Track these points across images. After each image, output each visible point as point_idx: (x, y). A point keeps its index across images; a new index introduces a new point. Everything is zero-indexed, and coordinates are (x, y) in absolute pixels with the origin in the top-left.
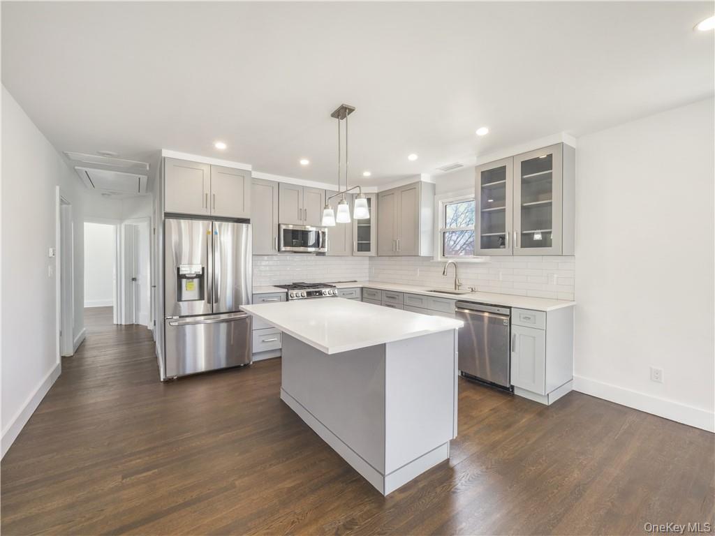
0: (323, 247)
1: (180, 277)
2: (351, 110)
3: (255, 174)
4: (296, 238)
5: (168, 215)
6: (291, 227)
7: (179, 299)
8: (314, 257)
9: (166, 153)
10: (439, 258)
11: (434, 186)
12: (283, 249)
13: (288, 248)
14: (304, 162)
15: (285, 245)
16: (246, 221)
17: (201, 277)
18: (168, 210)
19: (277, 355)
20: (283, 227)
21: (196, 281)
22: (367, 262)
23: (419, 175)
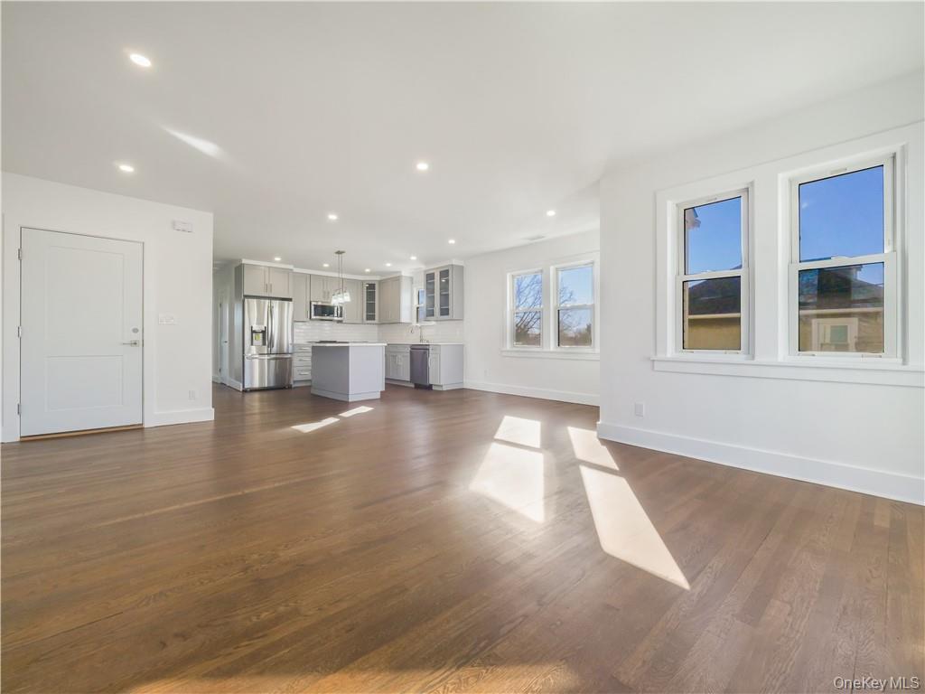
0: (341, 316)
1: (253, 332)
2: (343, 252)
3: (296, 270)
4: (324, 311)
5: (246, 296)
6: (320, 303)
7: (252, 344)
8: (336, 323)
9: (244, 261)
10: (415, 324)
11: (412, 279)
12: (313, 317)
13: (318, 317)
14: (326, 265)
15: (315, 315)
16: (290, 300)
17: (264, 332)
18: (245, 293)
19: (308, 384)
20: (313, 303)
21: (261, 335)
22: (376, 328)
23: (400, 272)
